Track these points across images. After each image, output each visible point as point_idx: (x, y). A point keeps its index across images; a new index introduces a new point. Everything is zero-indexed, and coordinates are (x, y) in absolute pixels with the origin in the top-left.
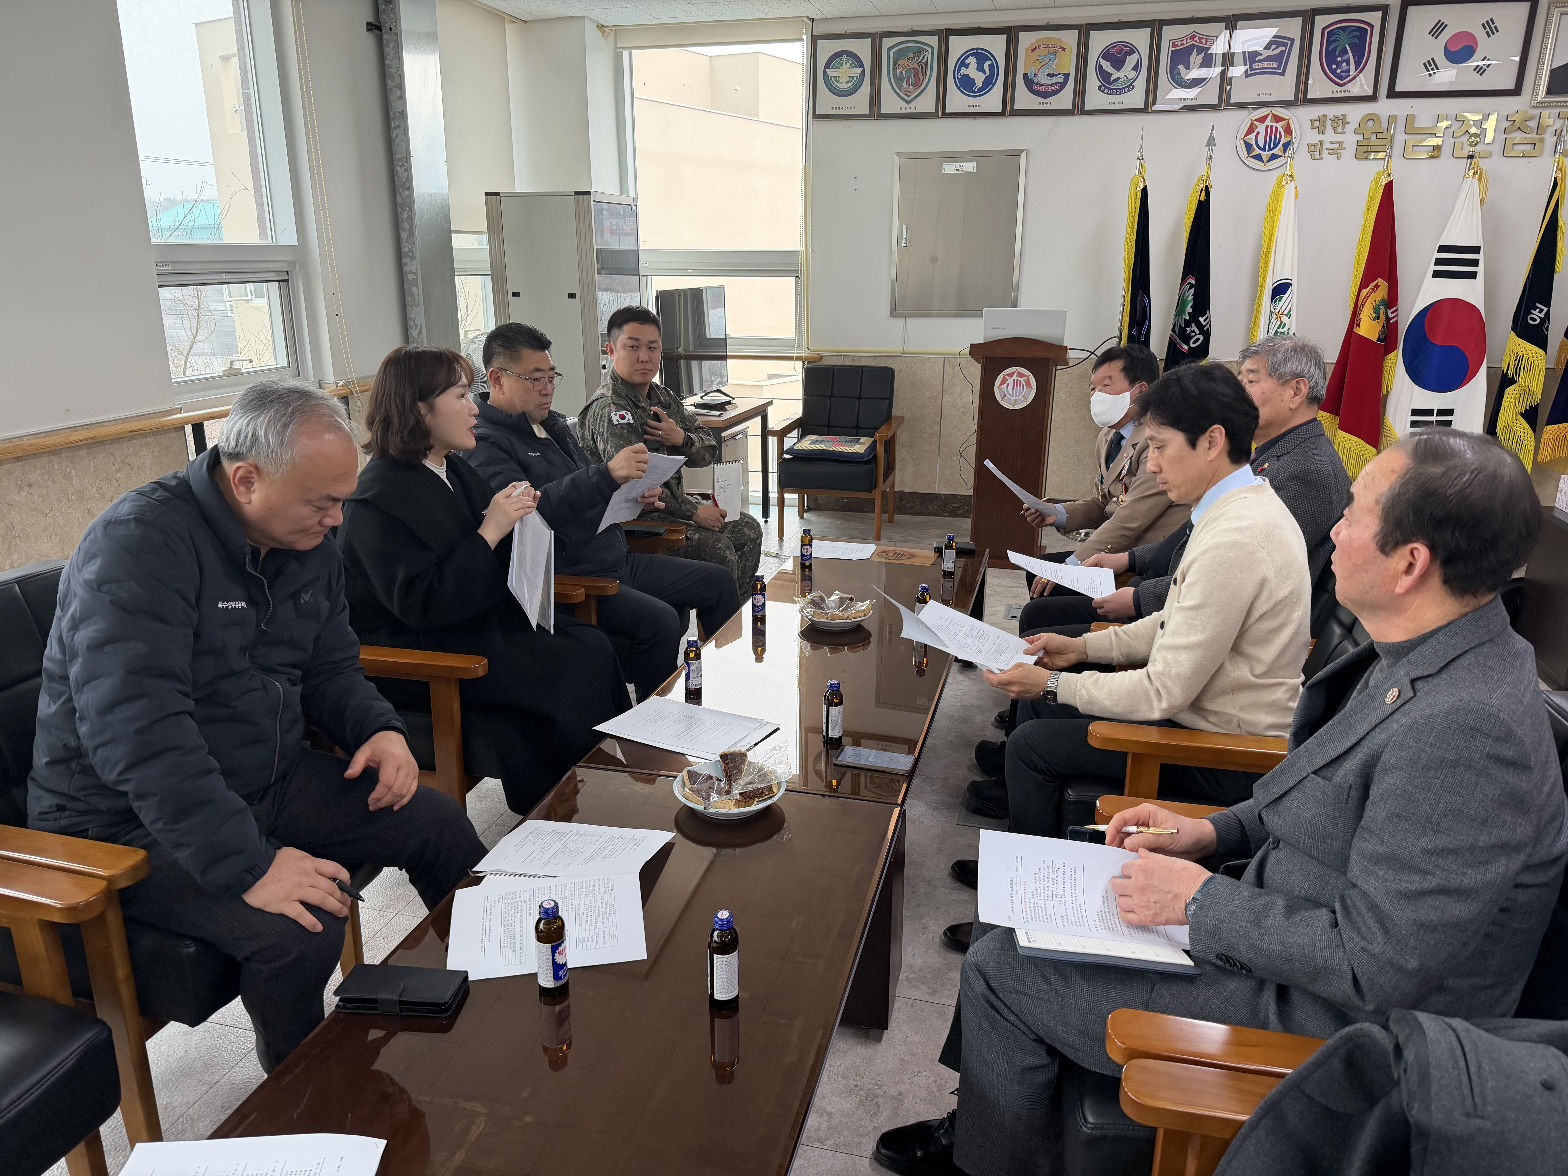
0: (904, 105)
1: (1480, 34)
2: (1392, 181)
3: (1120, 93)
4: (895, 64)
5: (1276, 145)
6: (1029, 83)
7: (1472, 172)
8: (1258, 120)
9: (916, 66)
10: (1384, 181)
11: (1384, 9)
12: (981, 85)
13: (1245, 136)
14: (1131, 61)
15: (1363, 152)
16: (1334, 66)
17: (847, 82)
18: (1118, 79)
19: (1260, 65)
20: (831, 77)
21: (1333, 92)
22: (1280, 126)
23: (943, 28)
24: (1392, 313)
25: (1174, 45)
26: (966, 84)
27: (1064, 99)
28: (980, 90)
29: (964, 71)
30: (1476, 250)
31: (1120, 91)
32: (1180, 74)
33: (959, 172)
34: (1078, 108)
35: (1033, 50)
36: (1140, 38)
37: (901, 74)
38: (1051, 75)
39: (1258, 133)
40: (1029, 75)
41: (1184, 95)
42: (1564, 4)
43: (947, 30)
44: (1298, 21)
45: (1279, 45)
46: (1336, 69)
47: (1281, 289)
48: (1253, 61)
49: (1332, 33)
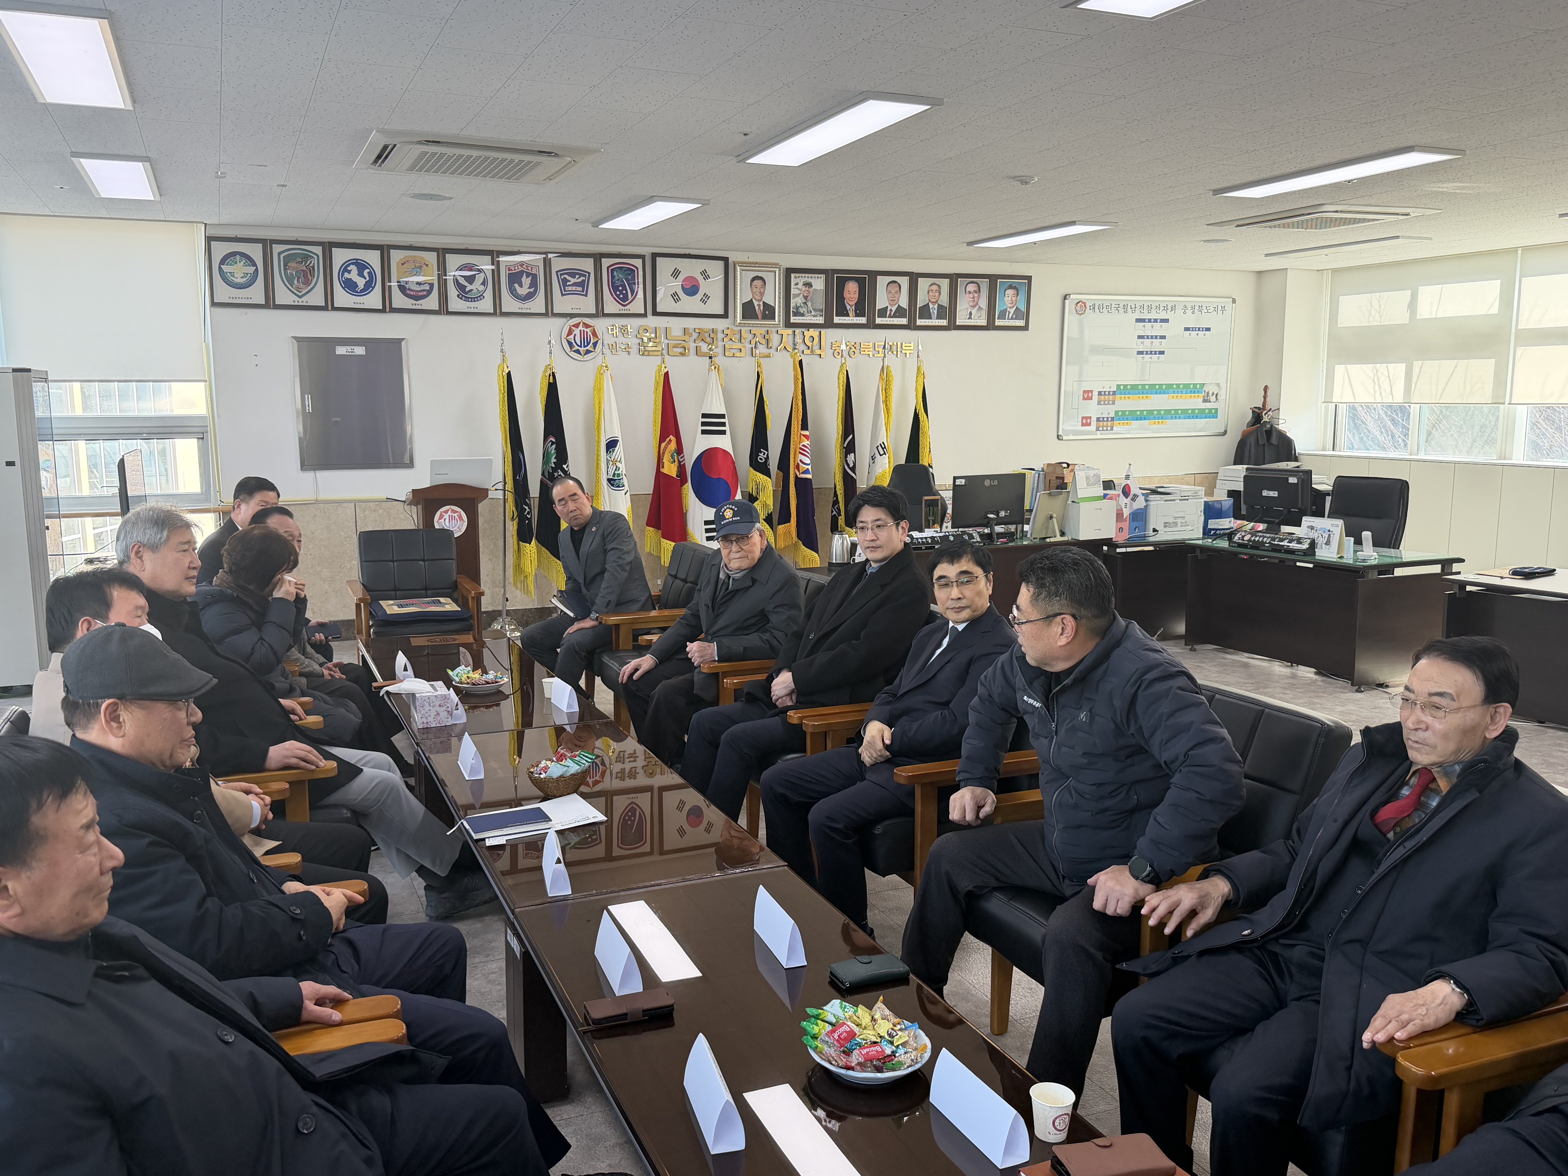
0: (297, 299)
1: (700, 278)
2: (668, 371)
3: (475, 301)
4: (286, 265)
5: (588, 344)
6: (402, 288)
7: (713, 367)
8: (574, 326)
9: (304, 268)
10: (662, 371)
11: (642, 257)
12: (363, 287)
13: (567, 336)
14: (480, 278)
15: (644, 352)
16: (618, 293)
17: (242, 277)
18: (472, 290)
19: (570, 288)
20: (227, 272)
21: (619, 310)
22: (588, 330)
23: (326, 240)
25: (509, 270)
26: (350, 286)
27: (432, 302)
28: (362, 291)
29: (346, 275)
30: (722, 416)
31: (474, 300)
32: (516, 291)
33: (351, 353)
34: (443, 309)
35: (403, 264)
36: (484, 263)
37: (292, 274)
38: (418, 284)
39: (575, 335)
40: (401, 282)
41: (521, 305)
42: (742, 264)
43: (330, 243)
44: (591, 261)
45: (581, 275)
46: (620, 295)
47: (611, 445)
48: (565, 285)
49: (614, 270)
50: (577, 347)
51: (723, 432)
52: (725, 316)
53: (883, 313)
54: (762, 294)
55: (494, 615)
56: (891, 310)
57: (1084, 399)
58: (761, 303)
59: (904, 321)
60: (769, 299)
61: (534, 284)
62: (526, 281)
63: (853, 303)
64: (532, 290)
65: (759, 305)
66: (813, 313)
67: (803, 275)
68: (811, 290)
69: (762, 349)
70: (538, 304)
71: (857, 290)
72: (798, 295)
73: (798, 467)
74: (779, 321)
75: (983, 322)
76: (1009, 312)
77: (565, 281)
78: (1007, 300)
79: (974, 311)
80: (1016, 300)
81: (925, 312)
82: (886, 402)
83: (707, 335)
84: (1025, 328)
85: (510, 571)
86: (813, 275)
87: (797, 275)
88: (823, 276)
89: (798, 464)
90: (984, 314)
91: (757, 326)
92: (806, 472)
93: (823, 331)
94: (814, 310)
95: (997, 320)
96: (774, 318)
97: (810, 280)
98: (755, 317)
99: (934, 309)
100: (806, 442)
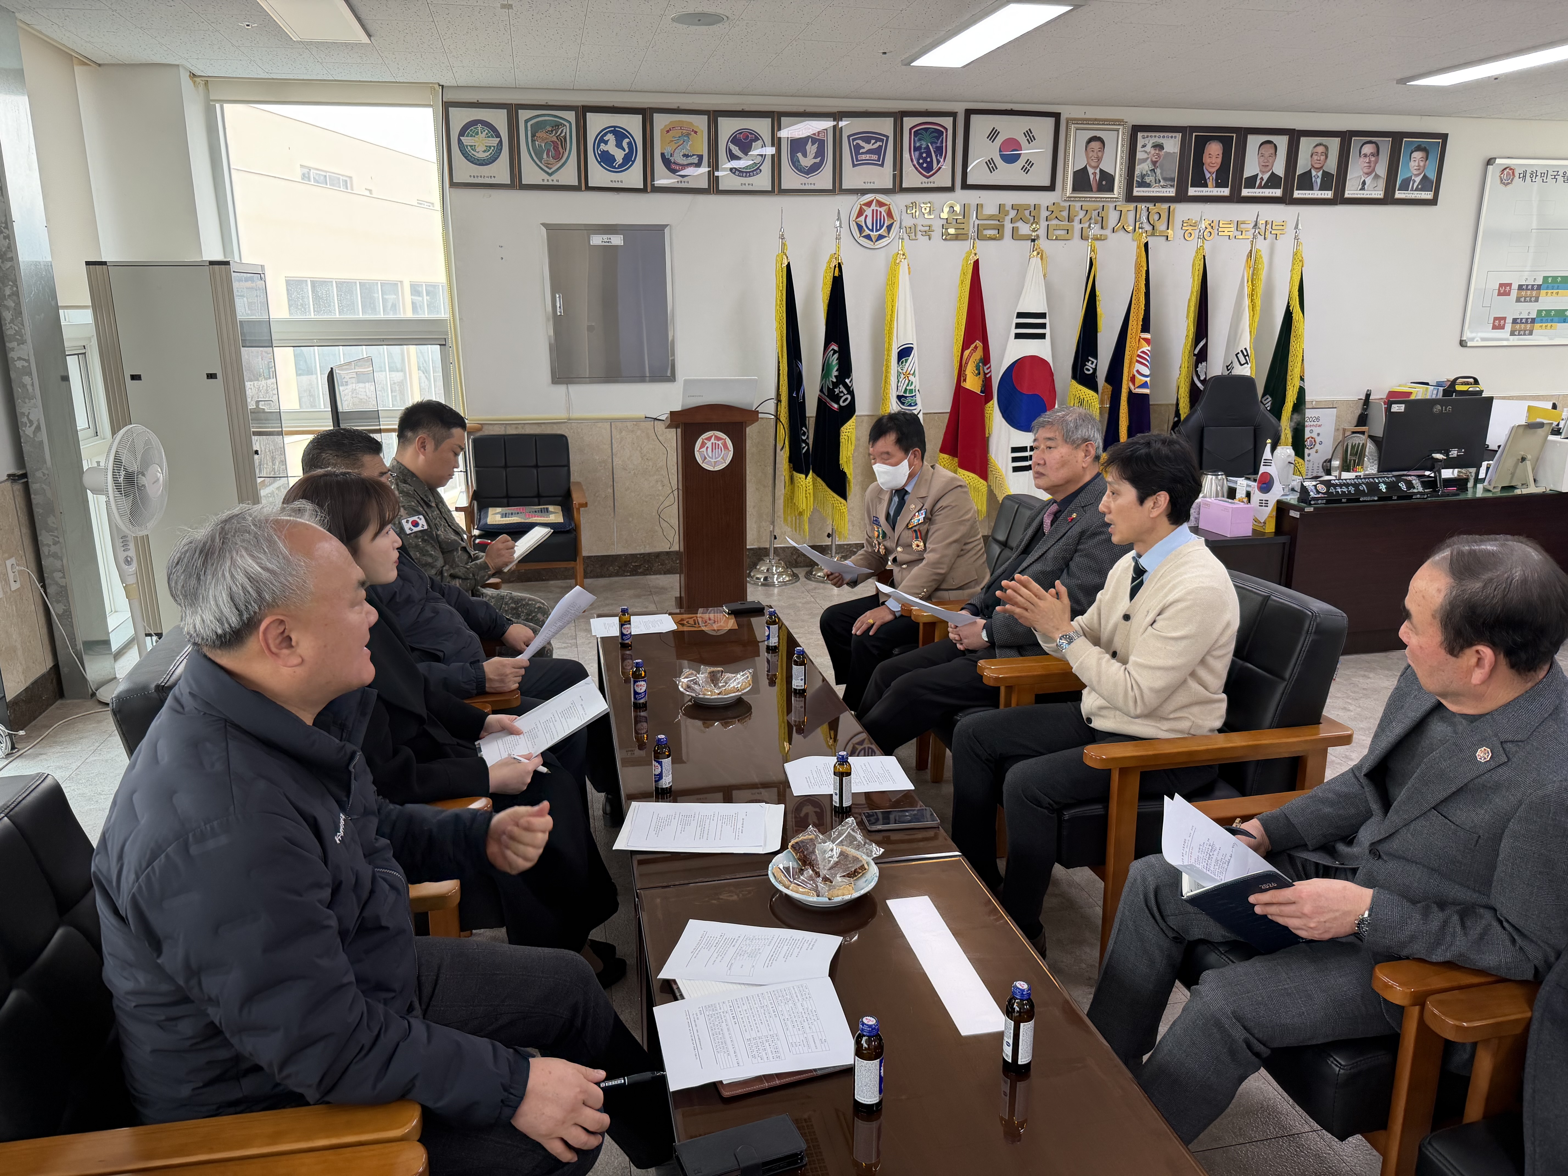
0: (546, 177)
1: (1023, 141)
2: (978, 260)
3: (750, 176)
4: (533, 136)
5: (881, 227)
6: (667, 162)
7: (1035, 253)
8: (866, 204)
9: (555, 139)
10: (970, 262)
11: (954, 115)
12: (621, 161)
13: (857, 218)
14: (756, 146)
15: (949, 236)
16: (921, 161)
17: (484, 151)
18: (746, 162)
19: (863, 157)
20: (467, 146)
21: (922, 183)
22: (883, 210)
23: (580, 104)
24: (988, 369)
26: (606, 160)
27: (700, 179)
28: (621, 166)
29: (603, 147)
30: (1043, 315)
31: (750, 174)
32: (799, 162)
33: (607, 244)
34: (712, 187)
35: (668, 132)
36: (762, 126)
37: (540, 146)
38: (686, 156)
39: (866, 216)
40: (666, 154)
41: (804, 180)
42: (1076, 121)
43: (583, 107)
44: (890, 121)
45: (877, 140)
46: (923, 164)
47: (904, 353)
48: (857, 153)
49: (917, 133)
50: (867, 232)
51: (1042, 336)
52: (1051, 188)
53: (1251, 182)
54: (1099, 160)
55: (760, 554)
56: (1262, 179)
57: (1500, 294)
58: (1098, 171)
59: (1278, 193)
60: (1106, 166)
61: (820, 153)
62: (811, 149)
63: (1214, 170)
64: (818, 160)
65: (1095, 174)
66: (1162, 183)
67: (1153, 134)
68: (1162, 153)
69: (1095, 230)
70: (824, 179)
71: (1220, 152)
72: (1145, 160)
73: (1133, 379)
74: (1119, 193)
75: (1379, 194)
76: (1414, 181)
77: (858, 147)
78: (1414, 165)
79: (1368, 180)
80: (1425, 166)
81: (1306, 182)
83: (1027, 213)
85: (780, 502)
86: (1166, 134)
87: (1146, 134)
88: (1179, 136)
89: (1134, 376)
90: (1382, 184)
91: (1090, 200)
92: (1144, 385)
93: (1173, 206)
94: (1165, 179)
95: (1397, 192)
96: (1111, 190)
97: (1161, 141)
98: (1089, 189)
99: (1317, 177)
100: (1146, 348)
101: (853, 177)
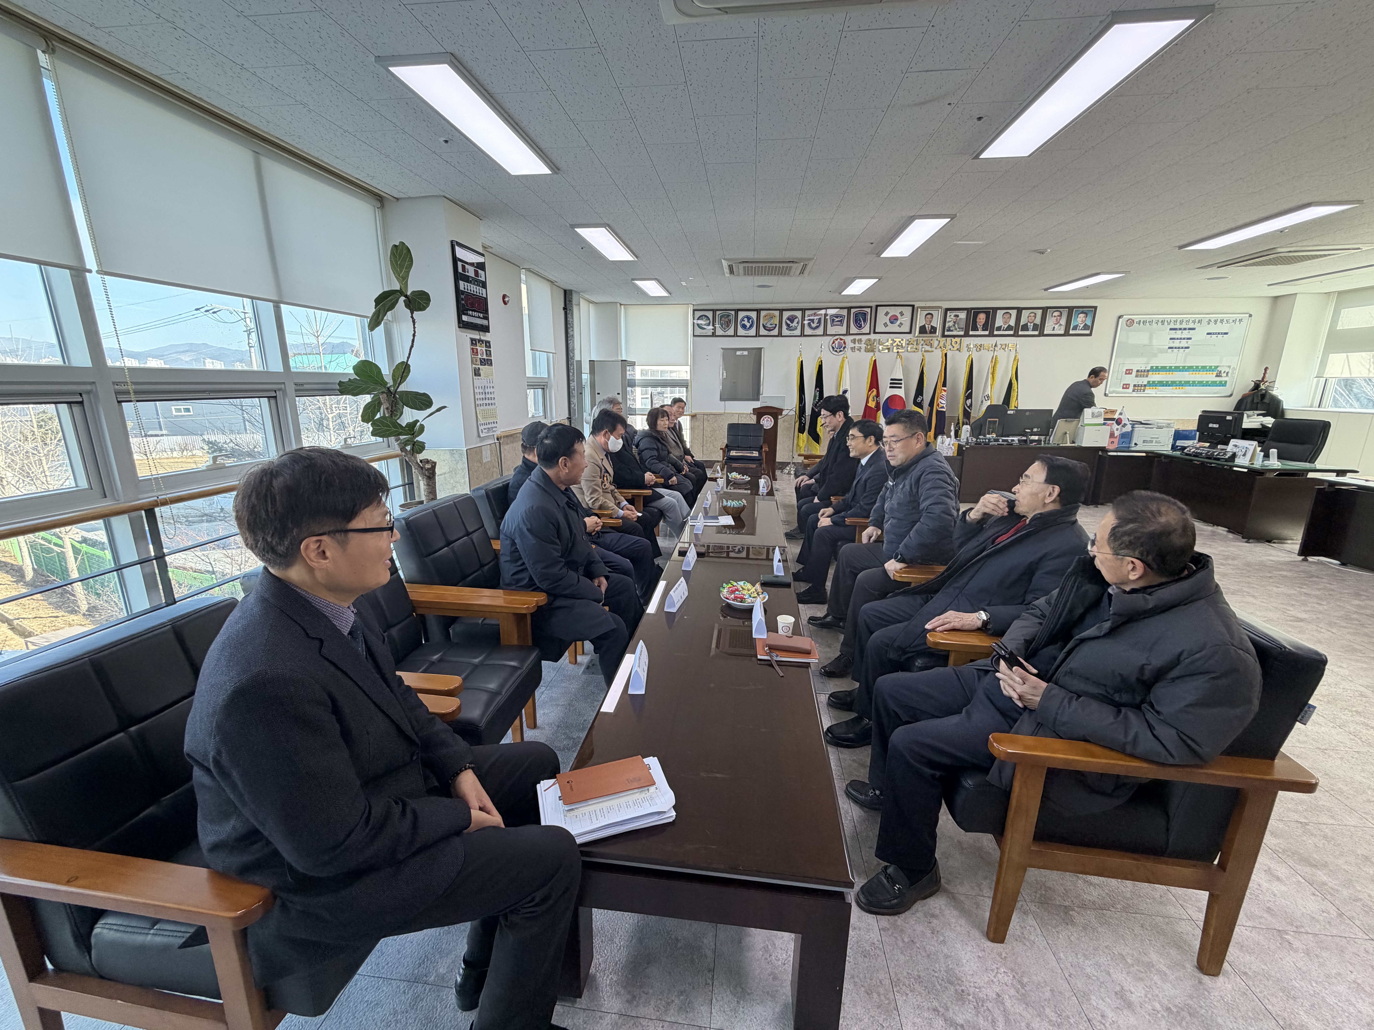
0: (724, 333)
1: (899, 315)
2: (876, 359)
4: (721, 319)
5: (841, 348)
6: (764, 327)
7: (898, 357)
8: (835, 340)
9: (727, 320)
10: (874, 359)
11: (871, 307)
13: (832, 344)
14: (796, 321)
15: (867, 350)
16: (857, 324)
17: (705, 325)
18: (792, 326)
19: (835, 323)
20: (700, 323)
22: (842, 341)
24: (878, 399)
25: (809, 316)
26: (744, 327)
27: (775, 332)
28: (748, 328)
29: (743, 322)
30: (901, 380)
31: (793, 330)
32: (811, 325)
33: (742, 354)
34: (780, 335)
35: (765, 316)
36: (798, 314)
37: (723, 323)
38: (771, 324)
39: (836, 344)
40: (764, 324)
42: (921, 308)
43: (737, 309)
44: (846, 310)
45: (841, 317)
47: (845, 393)
48: (833, 322)
49: (856, 315)
50: (835, 349)
51: (900, 388)
52: (910, 333)
53: (999, 329)
54: (931, 322)
56: (1004, 327)
57: (1126, 374)
58: (930, 326)
59: (1011, 332)
60: (933, 324)
61: (819, 322)
62: (816, 321)
63: (982, 324)
64: (818, 325)
65: (928, 327)
66: (958, 330)
68: (958, 318)
69: (927, 348)
71: (985, 317)
72: (949, 322)
73: (938, 405)
75: (1062, 332)
76: (1080, 326)
77: (833, 320)
78: (1080, 320)
79: (1056, 327)
80: (1085, 320)
82: (993, 374)
84: (1090, 335)
90: (1063, 328)
92: (943, 407)
94: (959, 328)
95: (1071, 331)
96: (935, 333)
97: (957, 314)
98: (926, 333)
99: (1031, 326)
100: (944, 393)
101: (831, 330)
